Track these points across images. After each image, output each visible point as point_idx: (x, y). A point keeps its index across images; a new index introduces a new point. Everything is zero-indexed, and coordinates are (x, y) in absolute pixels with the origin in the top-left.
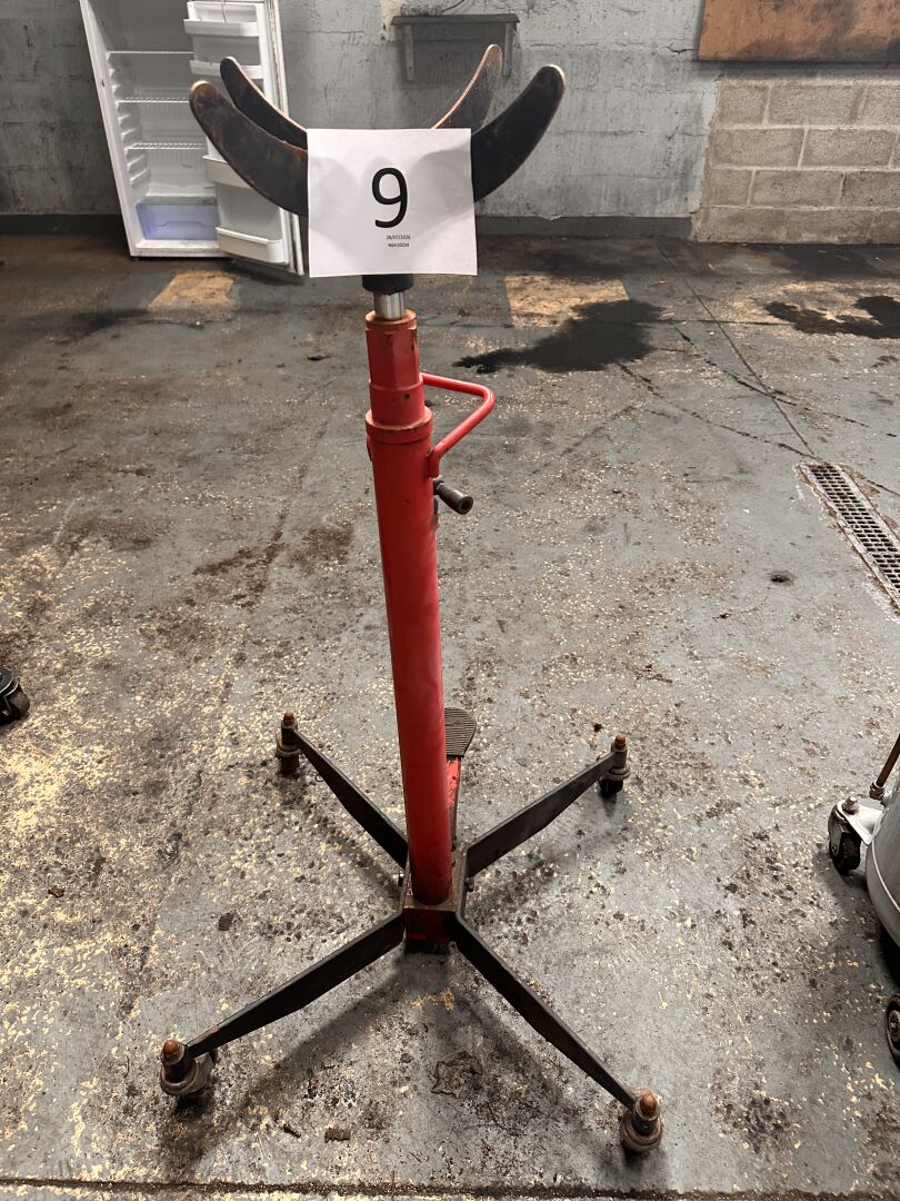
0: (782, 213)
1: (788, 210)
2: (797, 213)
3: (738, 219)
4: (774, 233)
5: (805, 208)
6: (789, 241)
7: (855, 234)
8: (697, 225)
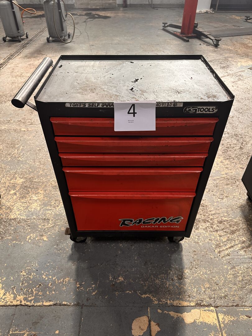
0: (88, 3)
1: (89, 2)
2: (91, 3)
3: (82, 4)
4: (88, 7)
5: (92, 2)
6: (91, 8)
7: (101, 7)
8: (75, 5)
